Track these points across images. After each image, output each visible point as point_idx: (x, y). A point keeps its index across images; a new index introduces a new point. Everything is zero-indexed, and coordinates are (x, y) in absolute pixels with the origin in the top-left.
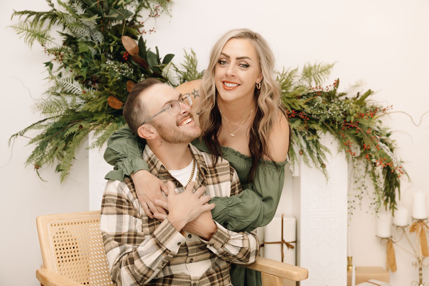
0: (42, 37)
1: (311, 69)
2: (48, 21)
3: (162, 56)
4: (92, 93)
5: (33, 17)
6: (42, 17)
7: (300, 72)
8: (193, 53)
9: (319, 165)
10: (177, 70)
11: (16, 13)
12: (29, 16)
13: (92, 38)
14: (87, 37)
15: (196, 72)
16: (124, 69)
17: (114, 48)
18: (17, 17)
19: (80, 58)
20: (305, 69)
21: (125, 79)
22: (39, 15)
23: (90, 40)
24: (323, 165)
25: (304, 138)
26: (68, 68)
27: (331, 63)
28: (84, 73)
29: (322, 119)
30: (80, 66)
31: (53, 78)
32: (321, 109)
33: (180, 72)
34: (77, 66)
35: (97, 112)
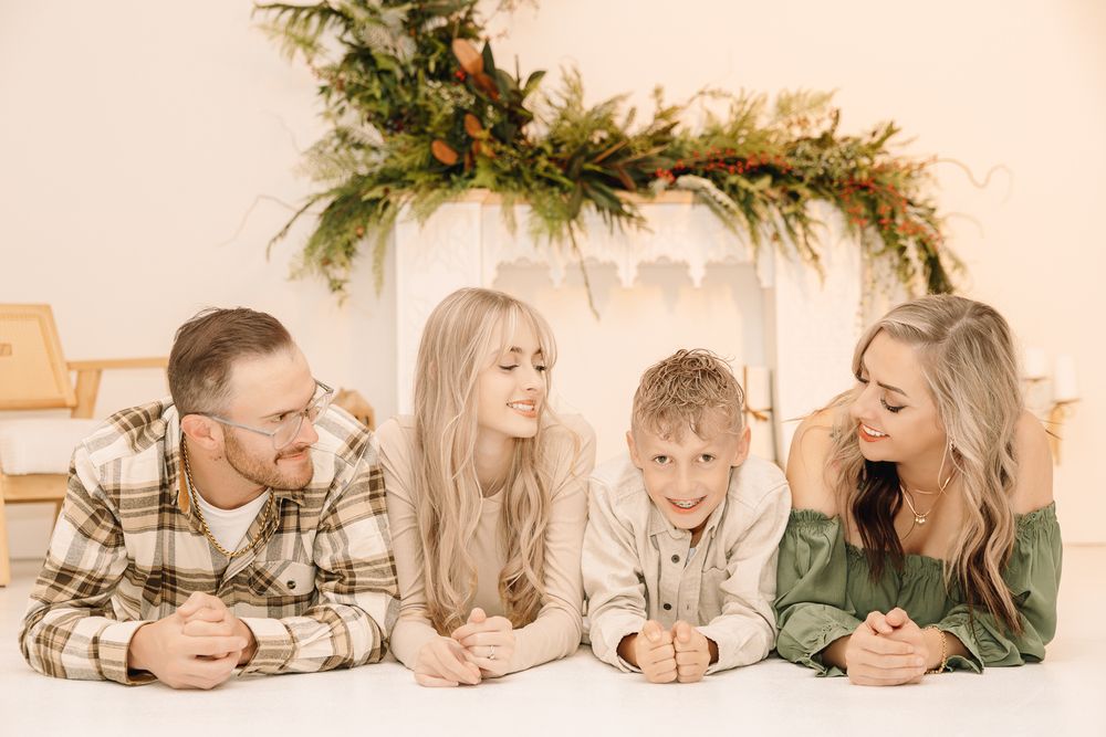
0: (309, 45)
1: (790, 100)
2: (316, 19)
3: (525, 75)
4: (402, 139)
5: (290, 13)
6: (304, 14)
7: (770, 107)
8: (576, 72)
9: (809, 255)
10: (549, 103)
11: (259, 7)
12: (282, 12)
13: (395, 50)
14: (386, 47)
15: (582, 109)
16: (459, 96)
17: (438, 64)
18: (261, 14)
19: (376, 83)
20: (780, 100)
21: (460, 113)
22: (299, 9)
23: (391, 52)
24: (815, 257)
25: (780, 209)
26: (355, 101)
27: (827, 91)
28: (385, 108)
29: (810, 174)
30: (378, 94)
31: (327, 115)
32: (808, 158)
33: (555, 107)
34: (372, 97)
35: (411, 169)
